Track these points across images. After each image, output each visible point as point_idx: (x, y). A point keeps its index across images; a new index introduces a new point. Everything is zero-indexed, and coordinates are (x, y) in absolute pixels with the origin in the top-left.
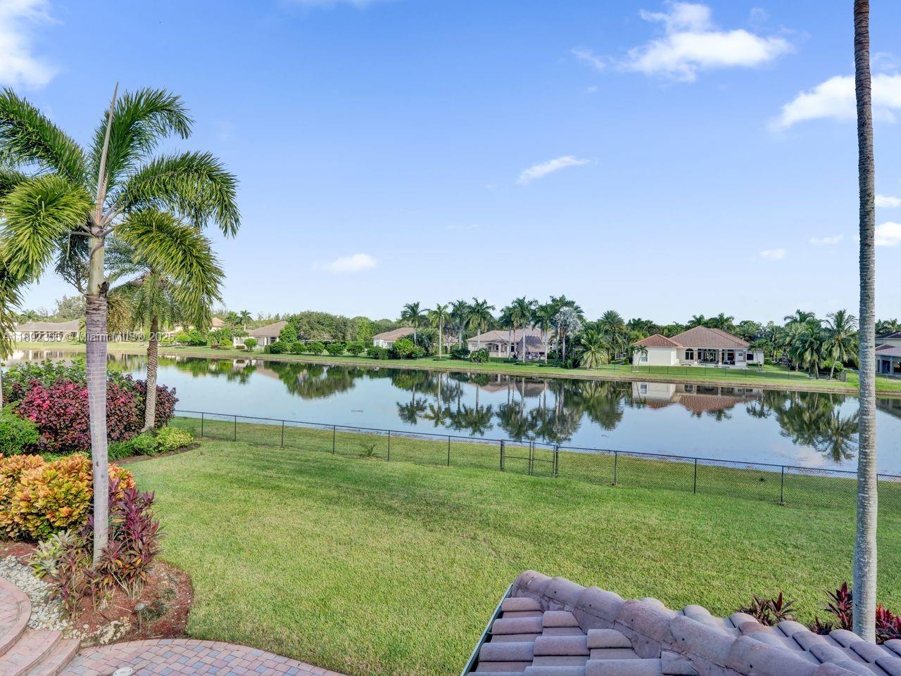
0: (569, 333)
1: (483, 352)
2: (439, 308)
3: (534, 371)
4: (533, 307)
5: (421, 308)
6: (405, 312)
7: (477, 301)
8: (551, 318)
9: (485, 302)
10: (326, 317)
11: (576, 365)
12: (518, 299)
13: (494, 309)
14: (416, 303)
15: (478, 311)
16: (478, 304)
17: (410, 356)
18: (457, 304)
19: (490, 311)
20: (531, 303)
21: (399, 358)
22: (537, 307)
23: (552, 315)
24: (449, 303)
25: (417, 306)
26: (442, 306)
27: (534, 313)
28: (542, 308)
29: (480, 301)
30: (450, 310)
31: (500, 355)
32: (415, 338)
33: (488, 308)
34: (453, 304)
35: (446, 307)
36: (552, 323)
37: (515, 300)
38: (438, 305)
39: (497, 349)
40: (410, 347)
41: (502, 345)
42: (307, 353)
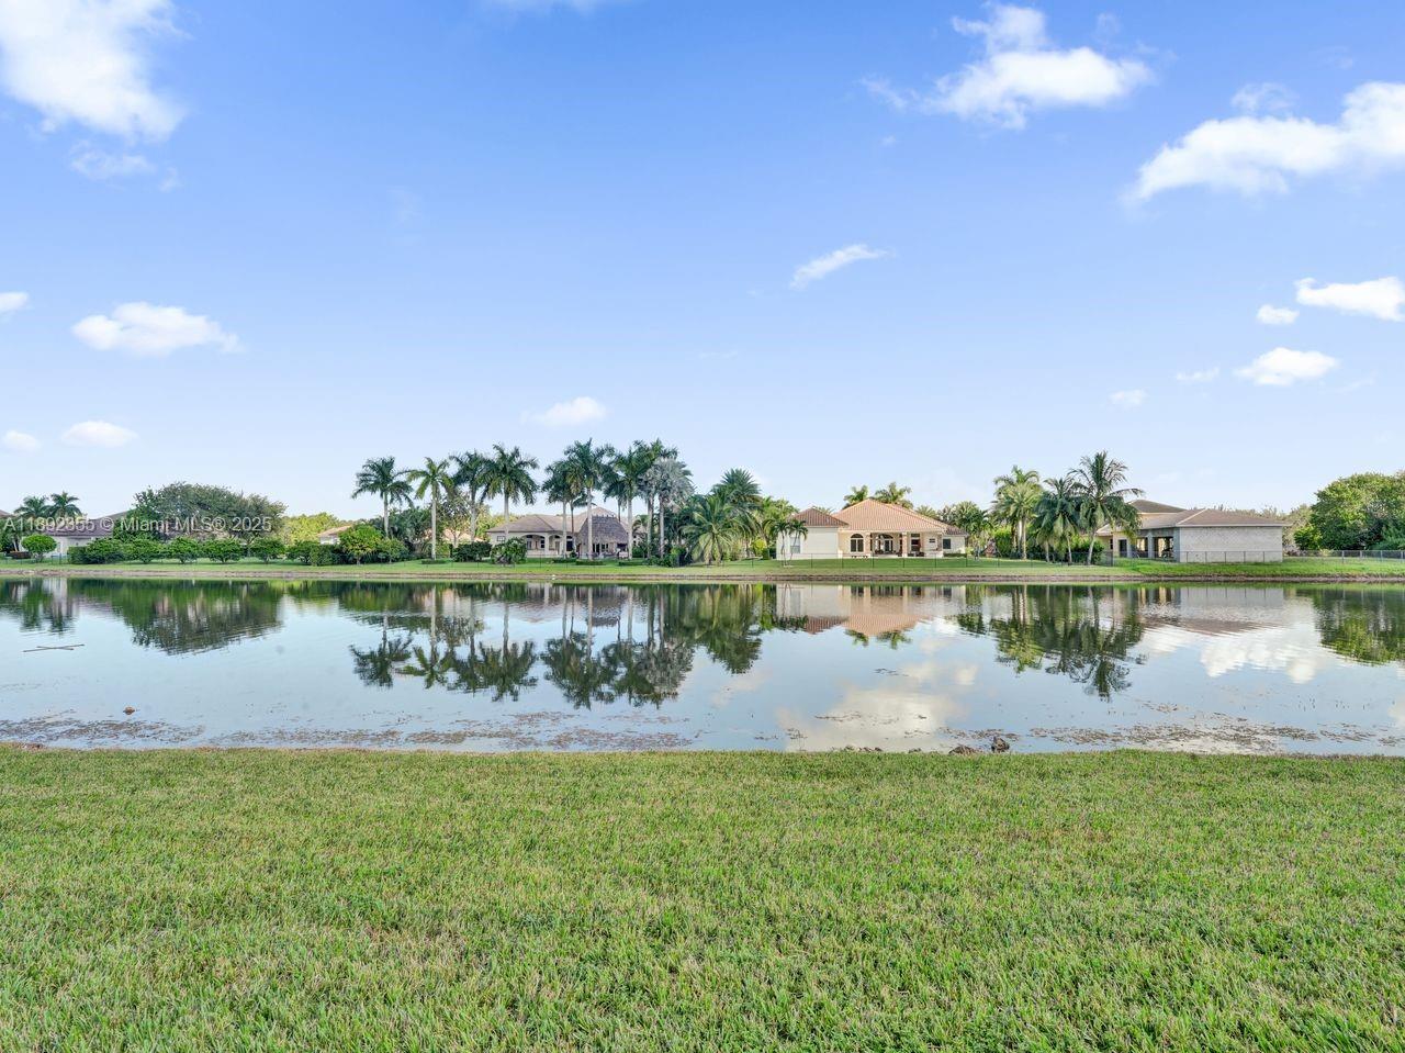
0: (672, 503)
1: (516, 546)
2: (431, 465)
3: (609, 573)
4: (605, 460)
5: (396, 468)
6: (365, 475)
7: (502, 452)
8: (639, 477)
9: (516, 453)
11: (685, 560)
12: (579, 446)
13: (534, 466)
14: (388, 460)
15: (504, 470)
16: (503, 456)
17: (375, 558)
18: (466, 459)
19: (528, 470)
20: (601, 453)
21: (354, 562)
22: (614, 458)
23: (639, 473)
24: (451, 458)
25: (389, 464)
26: (437, 461)
27: (608, 471)
28: (621, 461)
30: (453, 470)
31: (548, 553)
32: (386, 524)
33: (521, 463)
34: (458, 460)
35: (444, 464)
36: (640, 487)
37: (573, 446)
38: (429, 460)
39: (543, 546)
40: (375, 541)
41: (551, 538)
42: (165, 560)
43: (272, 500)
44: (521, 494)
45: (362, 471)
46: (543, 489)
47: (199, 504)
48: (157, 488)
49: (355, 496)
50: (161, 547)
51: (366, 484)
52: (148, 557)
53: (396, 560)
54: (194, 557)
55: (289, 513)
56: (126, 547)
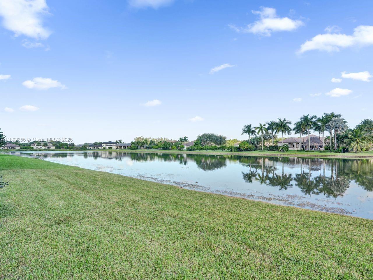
0: (339, 132)
1: (285, 146)
2: (261, 125)
3: (316, 155)
4: (314, 120)
5: (252, 127)
6: (244, 129)
7: (281, 120)
8: (326, 124)
9: (285, 120)
10: (212, 135)
11: (345, 151)
12: (305, 116)
13: (290, 123)
14: (250, 125)
15: (281, 125)
16: (281, 121)
17: (248, 150)
18: (270, 123)
19: (289, 125)
20: (312, 118)
21: (242, 151)
22: (317, 119)
23: (326, 123)
24: (266, 123)
25: (250, 126)
26: (262, 124)
27: (315, 124)
28: (319, 120)
29: (282, 120)
30: (267, 126)
31: (295, 148)
32: (250, 141)
33: (287, 123)
35: (264, 125)
36: (327, 128)
37: (303, 117)
38: (260, 124)
39: (294, 147)
40: (247, 145)
41: (296, 144)
42: (203, 150)
43: (224, 136)
44: (287, 132)
45: (244, 128)
46: (293, 130)
47: (209, 138)
48: (201, 135)
49: (242, 134)
50: (202, 147)
51: (245, 131)
52: (200, 150)
53: (253, 150)
54: (208, 150)
55: (227, 139)
56: (196, 148)
